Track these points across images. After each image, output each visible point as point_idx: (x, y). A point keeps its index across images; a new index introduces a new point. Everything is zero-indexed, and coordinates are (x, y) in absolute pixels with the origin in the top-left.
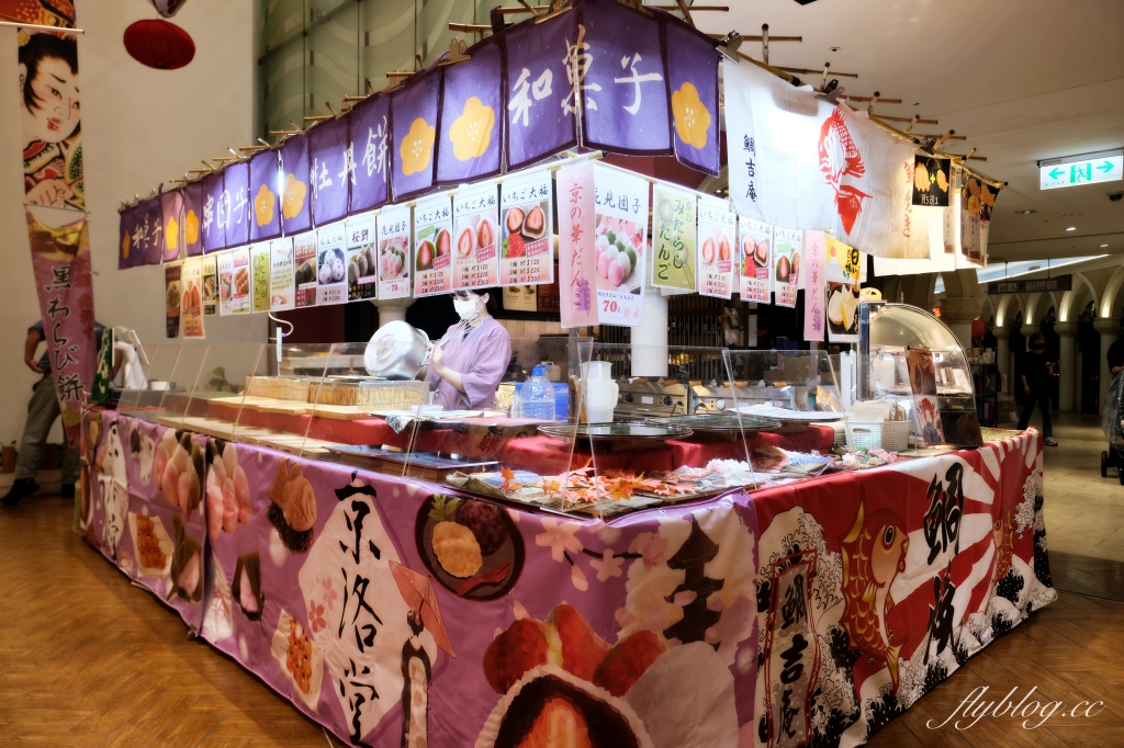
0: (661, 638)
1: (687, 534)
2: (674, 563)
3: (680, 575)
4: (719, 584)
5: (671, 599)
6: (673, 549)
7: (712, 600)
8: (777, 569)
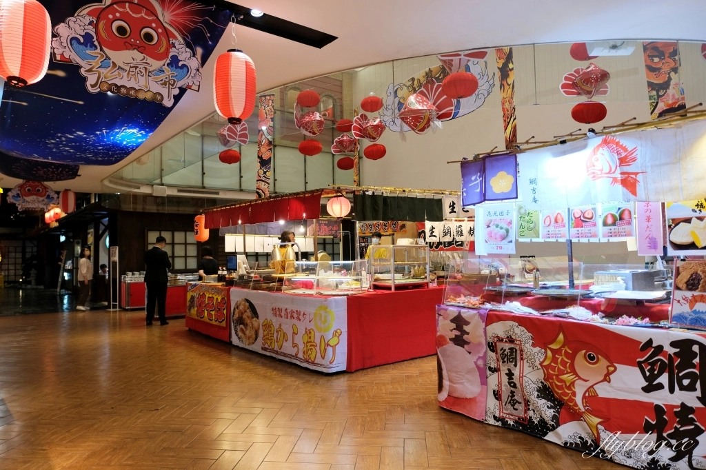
0: (448, 340)
1: (456, 314)
2: (452, 321)
3: (454, 326)
4: (468, 333)
5: (452, 331)
6: (452, 318)
7: (465, 337)
8: (496, 339)
